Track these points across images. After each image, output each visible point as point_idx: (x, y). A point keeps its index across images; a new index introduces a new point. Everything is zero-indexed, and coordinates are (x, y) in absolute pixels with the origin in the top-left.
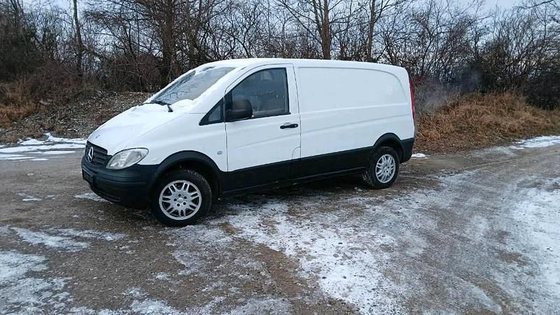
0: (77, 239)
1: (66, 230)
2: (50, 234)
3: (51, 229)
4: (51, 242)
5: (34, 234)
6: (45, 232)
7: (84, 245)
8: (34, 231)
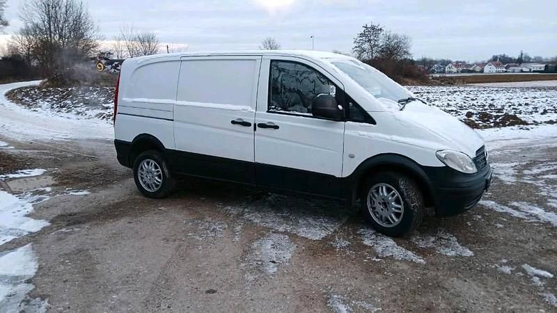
0: (517, 209)
1: (521, 216)
2: (536, 217)
3: (533, 221)
4: (538, 211)
5: (550, 220)
6: (539, 219)
7: (515, 204)
8: (549, 223)
